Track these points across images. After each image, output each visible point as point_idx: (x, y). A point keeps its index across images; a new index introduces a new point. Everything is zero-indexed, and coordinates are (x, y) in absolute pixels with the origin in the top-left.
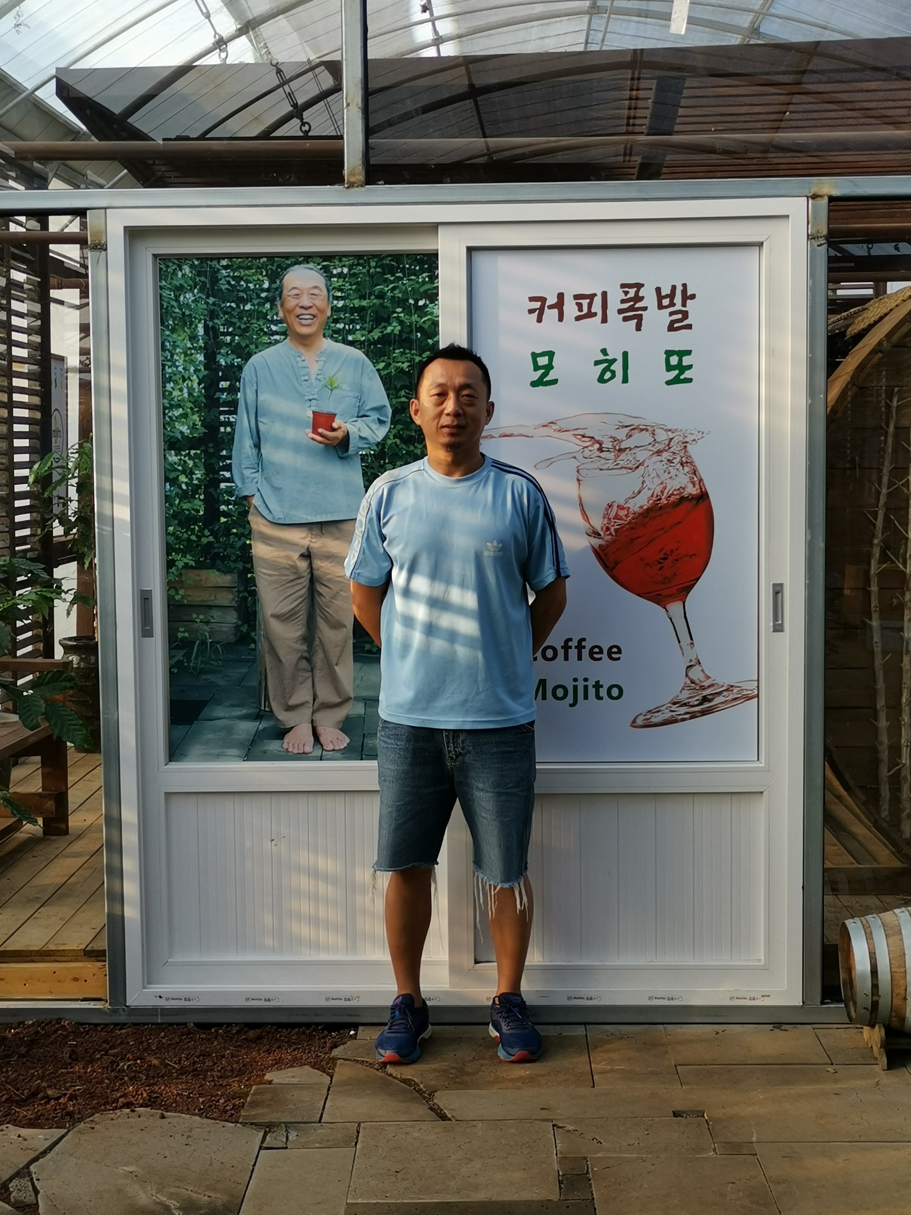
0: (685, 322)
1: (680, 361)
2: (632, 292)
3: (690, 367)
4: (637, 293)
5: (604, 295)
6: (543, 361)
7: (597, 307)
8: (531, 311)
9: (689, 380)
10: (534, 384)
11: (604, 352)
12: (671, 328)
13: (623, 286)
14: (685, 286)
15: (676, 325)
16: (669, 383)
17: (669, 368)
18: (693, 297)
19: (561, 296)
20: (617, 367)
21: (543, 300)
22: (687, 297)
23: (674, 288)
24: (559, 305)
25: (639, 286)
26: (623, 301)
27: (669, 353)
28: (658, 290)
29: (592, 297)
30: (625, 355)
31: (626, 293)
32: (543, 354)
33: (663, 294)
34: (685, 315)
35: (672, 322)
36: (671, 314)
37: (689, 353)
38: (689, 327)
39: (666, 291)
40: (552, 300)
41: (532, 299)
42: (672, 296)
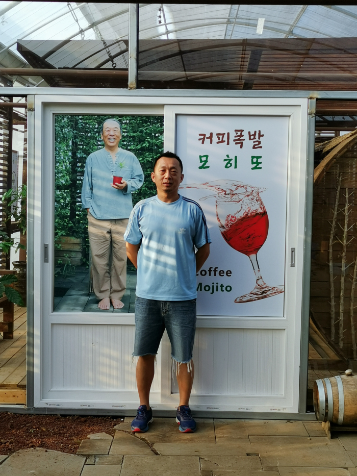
0: (259, 146)
1: (257, 160)
2: (239, 133)
3: (261, 163)
4: (241, 133)
5: (228, 134)
6: (204, 159)
7: (225, 139)
8: (200, 139)
9: (261, 168)
10: (200, 168)
11: (228, 156)
12: (254, 147)
13: (236, 131)
14: (260, 131)
15: (256, 146)
16: (252, 169)
17: (253, 163)
18: (263, 136)
19: (211, 134)
20: (233, 162)
21: (204, 135)
22: (260, 136)
23: (255, 132)
24: (211, 137)
25: (242, 131)
26: (235, 137)
27: (253, 157)
28: (249, 133)
29: (223, 135)
30: (236, 157)
31: (237, 133)
32: (204, 156)
33: (251, 134)
34: (260, 143)
35: (255, 145)
36: (254, 142)
37: (261, 157)
38: (261, 147)
39: (252, 133)
40: (208, 135)
41: (200, 135)
42: (255, 135)
